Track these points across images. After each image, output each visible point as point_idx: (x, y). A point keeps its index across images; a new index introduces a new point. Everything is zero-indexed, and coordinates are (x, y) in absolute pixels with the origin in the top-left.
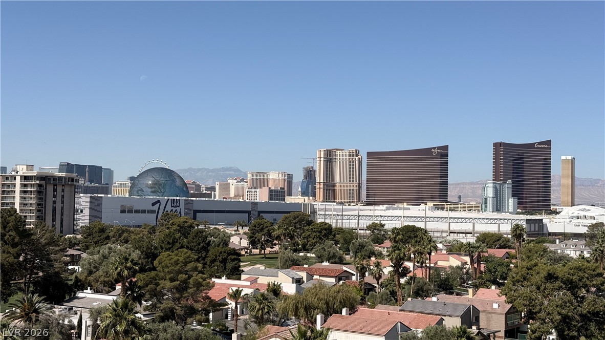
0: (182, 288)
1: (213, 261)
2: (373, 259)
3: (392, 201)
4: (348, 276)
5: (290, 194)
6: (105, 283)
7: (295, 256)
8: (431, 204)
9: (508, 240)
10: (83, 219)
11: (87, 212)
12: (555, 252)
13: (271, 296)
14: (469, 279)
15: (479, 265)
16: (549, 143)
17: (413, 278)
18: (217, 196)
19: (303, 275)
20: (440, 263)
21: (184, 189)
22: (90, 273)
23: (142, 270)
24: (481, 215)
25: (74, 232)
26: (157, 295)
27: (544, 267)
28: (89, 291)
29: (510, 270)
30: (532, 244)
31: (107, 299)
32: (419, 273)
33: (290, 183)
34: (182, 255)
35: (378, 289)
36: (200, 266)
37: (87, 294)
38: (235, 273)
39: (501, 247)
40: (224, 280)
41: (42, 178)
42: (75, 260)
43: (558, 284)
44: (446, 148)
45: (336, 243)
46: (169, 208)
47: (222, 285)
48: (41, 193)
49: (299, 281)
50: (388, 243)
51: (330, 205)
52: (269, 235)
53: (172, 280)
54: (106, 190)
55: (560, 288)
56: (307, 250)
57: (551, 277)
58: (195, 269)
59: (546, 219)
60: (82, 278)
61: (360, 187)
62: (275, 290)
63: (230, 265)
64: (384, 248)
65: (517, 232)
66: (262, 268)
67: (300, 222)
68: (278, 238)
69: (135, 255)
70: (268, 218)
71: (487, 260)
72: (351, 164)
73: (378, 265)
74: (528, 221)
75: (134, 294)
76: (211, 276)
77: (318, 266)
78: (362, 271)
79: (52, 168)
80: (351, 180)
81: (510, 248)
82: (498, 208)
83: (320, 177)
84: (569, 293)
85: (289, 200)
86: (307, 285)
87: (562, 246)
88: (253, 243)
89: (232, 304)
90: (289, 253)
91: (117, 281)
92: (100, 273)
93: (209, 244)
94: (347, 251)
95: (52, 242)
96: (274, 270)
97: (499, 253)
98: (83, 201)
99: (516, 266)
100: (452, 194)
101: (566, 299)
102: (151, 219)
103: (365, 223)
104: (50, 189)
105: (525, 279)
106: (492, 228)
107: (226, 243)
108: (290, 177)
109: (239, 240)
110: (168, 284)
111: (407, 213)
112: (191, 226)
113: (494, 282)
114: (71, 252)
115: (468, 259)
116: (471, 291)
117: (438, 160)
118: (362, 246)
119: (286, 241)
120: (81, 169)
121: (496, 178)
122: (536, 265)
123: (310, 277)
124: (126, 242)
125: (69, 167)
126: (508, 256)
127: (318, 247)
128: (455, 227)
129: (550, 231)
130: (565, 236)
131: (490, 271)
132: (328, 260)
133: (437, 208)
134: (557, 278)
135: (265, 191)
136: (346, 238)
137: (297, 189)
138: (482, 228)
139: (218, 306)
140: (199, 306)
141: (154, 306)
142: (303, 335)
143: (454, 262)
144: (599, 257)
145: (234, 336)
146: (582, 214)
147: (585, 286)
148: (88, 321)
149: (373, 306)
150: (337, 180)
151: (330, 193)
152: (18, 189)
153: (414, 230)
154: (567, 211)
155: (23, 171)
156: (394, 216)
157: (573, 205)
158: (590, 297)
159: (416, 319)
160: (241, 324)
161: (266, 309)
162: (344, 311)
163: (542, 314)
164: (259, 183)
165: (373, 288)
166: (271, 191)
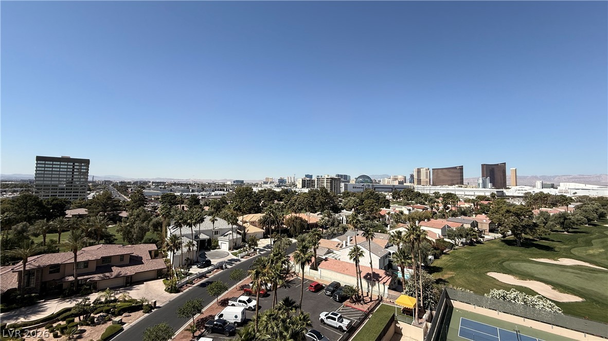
0: (372, 211)
1: (381, 203)
2: (436, 203)
3: (442, 184)
4: (427, 209)
5: (405, 182)
6: (349, 208)
8: (457, 186)
9: (489, 198)
10: (343, 190)
11: (343, 188)
12: (509, 203)
14: (473, 211)
15: (477, 206)
16: (505, 164)
17: (451, 210)
18: (381, 183)
19: (411, 208)
20: (461, 206)
21: (371, 181)
22: (345, 205)
23: (360, 205)
24: (477, 189)
25: (340, 193)
26: (364, 212)
27: (505, 208)
28: (345, 210)
29: (490, 208)
30: (499, 200)
31: (350, 213)
32: (454, 209)
33: (405, 179)
34: (372, 200)
35: (438, 213)
36: (377, 204)
37: (344, 211)
38: (388, 207)
39: (486, 200)
40: (384, 209)
41: (331, 178)
42: (341, 201)
43: (511, 214)
44: (462, 166)
45: (422, 198)
46: (367, 187)
47: (384, 211)
48: (331, 182)
49: (409, 210)
50: (441, 198)
51: (419, 186)
52: (399, 195)
54: (349, 182)
55: (512, 216)
56: (412, 200)
57: (508, 211)
58: (376, 205)
59: (505, 191)
60: (343, 206)
61: (430, 180)
62: (402, 213)
63: (386, 204)
64: (440, 200)
65: (493, 195)
66: (397, 205)
67: (409, 191)
68: (402, 196)
69: (358, 200)
70: (399, 190)
71: (480, 205)
72: (427, 173)
73: (438, 206)
74: (497, 191)
75: (358, 212)
76: (380, 208)
77: (416, 205)
78: (432, 208)
79: (334, 176)
80: (427, 178)
81: (490, 201)
82: (484, 187)
83: (416, 177)
84: (516, 217)
85: (405, 184)
86: (412, 211)
87: (513, 200)
88: (394, 198)
89: (387, 216)
90: (406, 201)
91: (353, 208)
92: (348, 205)
93: (379, 198)
94: (426, 201)
95: (335, 196)
96: (401, 206)
97: (486, 203)
98: (342, 185)
99: (493, 207)
100: (465, 182)
101: (515, 219)
102: (362, 190)
103: (432, 192)
104: (334, 181)
105: (497, 212)
106: (482, 194)
107: (385, 198)
108: (405, 177)
109: (389, 197)
110: (368, 209)
111: (448, 189)
112: (374, 192)
113: (484, 213)
114: (340, 199)
115: (473, 204)
116: (474, 215)
117: (459, 171)
118: (431, 199)
119: (405, 197)
120: (342, 176)
121: (483, 176)
122: (501, 207)
123: (413, 209)
124: (355, 196)
125: (338, 176)
126: (489, 203)
127: (416, 199)
128: (467, 193)
129: (507, 195)
130: (513, 197)
131: (482, 209)
132: (419, 203)
133: (460, 187)
134: (511, 212)
135: (397, 181)
136: (426, 197)
137: (408, 181)
138: (478, 194)
139: (383, 217)
140: (377, 216)
141: (363, 215)
142: (412, 227)
143: (467, 205)
144: (529, 204)
145: (389, 226)
146: (521, 189)
147: (524, 215)
148: (345, 219)
149: (436, 219)
150: (422, 178)
151: (419, 182)
152: (325, 181)
153: (451, 194)
154: (514, 188)
155: (326, 177)
156: (443, 190)
157: (516, 185)
158: (526, 219)
159: (454, 224)
160: (391, 222)
161: (399, 218)
162: (426, 220)
163: (505, 225)
164: (396, 179)
165: (436, 213)
166: (399, 182)
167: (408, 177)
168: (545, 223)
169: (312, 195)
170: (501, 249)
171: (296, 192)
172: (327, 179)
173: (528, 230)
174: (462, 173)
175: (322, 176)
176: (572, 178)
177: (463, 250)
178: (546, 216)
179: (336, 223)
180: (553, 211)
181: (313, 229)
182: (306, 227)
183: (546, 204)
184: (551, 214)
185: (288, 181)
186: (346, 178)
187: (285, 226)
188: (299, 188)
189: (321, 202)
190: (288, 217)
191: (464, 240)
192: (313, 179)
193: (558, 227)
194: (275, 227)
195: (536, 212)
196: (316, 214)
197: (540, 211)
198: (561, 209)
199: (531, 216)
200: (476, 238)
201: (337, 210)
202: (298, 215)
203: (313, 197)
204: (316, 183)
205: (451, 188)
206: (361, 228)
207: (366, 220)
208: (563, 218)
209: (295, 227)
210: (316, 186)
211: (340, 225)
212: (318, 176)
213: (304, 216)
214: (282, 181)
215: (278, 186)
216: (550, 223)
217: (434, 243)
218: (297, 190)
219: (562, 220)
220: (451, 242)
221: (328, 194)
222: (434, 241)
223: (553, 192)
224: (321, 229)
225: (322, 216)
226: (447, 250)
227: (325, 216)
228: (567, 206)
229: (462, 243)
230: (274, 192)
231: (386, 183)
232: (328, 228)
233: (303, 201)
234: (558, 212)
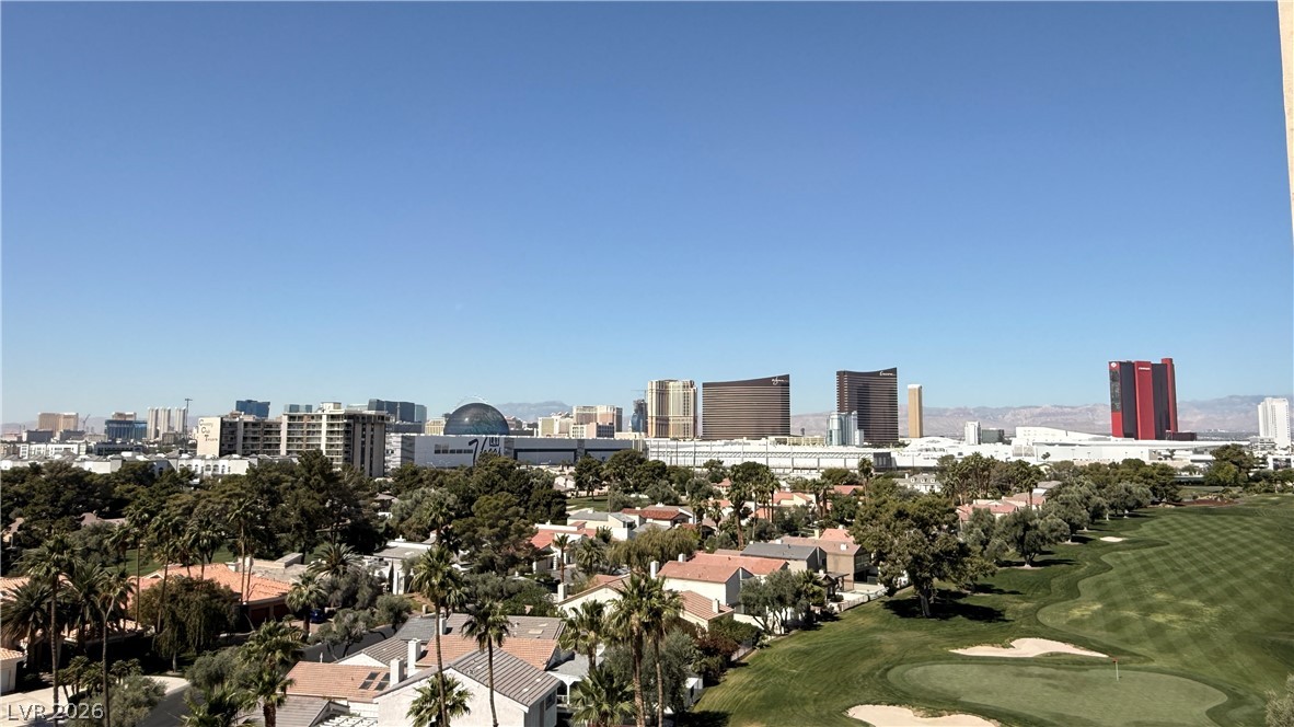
0: (502, 536)
1: (536, 505)
2: (711, 499)
3: (730, 436)
4: (684, 519)
5: (619, 430)
6: (418, 531)
7: (626, 497)
8: (772, 438)
9: (855, 476)
10: (394, 461)
11: (398, 453)
12: (905, 487)
13: (601, 542)
14: (814, 519)
15: (825, 503)
16: (894, 371)
17: (755, 520)
18: (540, 434)
19: (635, 518)
20: (784, 503)
21: (503, 426)
22: (402, 520)
23: (459, 516)
24: (825, 449)
25: (384, 475)
26: (475, 543)
27: (894, 505)
28: (401, 539)
29: (858, 508)
30: (880, 480)
31: (421, 548)
32: (762, 514)
33: (619, 418)
34: (504, 497)
35: (717, 533)
36: (522, 510)
37: (398, 543)
38: (561, 518)
39: (848, 484)
40: (548, 526)
41: (349, 416)
42: (385, 506)
43: (908, 521)
44: (787, 377)
45: (671, 482)
46: (487, 447)
47: (546, 533)
48: (348, 433)
49: (631, 526)
50: (727, 482)
51: (663, 441)
52: (598, 475)
53: (491, 526)
54: (419, 429)
55: (910, 527)
56: (640, 492)
57: (901, 515)
58: (517, 514)
59: (894, 452)
60: (394, 525)
61: (695, 421)
62: (605, 536)
63: (555, 509)
64: (723, 487)
65: (865, 467)
66: (590, 511)
67: (631, 460)
68: (608, 478)
69: (451, 499)
70: (596, 456)
71: (833, 498)
72: (686, 396)
73: (716, 506)
74: (876, 455)
75: (450, 543)
76: (534, 522)
77: (651, 508)
78: (700, 513)
79: (361, 406)
80: (686, 413)
81: (857, 484)
82: (844, 442)
83: (652, 411)
84: (920, 531)
85: (618, 436)
86: (639, 529)
87: (912, 480)
88: (580, 485)
89: (557, 552)
90: (619, 495)
91: (431, 529)
92: (413, 519)
93: (531, 486)
94: (683, 491)
95: (360, 486)
96: (603, 514)
97: (846, 490)
98: (394, 441)
99: (864, 504)
100: (794, 427)
101: (917, 537)
102: (468, 460)
103: (702, 461)
104: (359, 428)
105: (874, 517)
106: (838, 464)
107: (550, 485)
108: (619, 411)
109: (564, 482)
110: (487, 531)
111: (747, 448)
112: (512, 467)
113: (842, 522)
114: (381, 497)
115: (813, 497)
116: (817, 532)
117: (779, 390)
118: (699, 486)
119: (616, 482)
120: (391, 406)
121: (841, 409)
122: (885, 502)
123: (643, 521)
124: (441, 485)
125: (379, 405)
126: (856, 493)
127: (651, 487)
128: (799, 462)
129: (899, 464)
130: (915, 471)
131: (836, 509)
132: (663, 501)
133: (779, 442)
134: (907, 516)
135: (593, 426)
136: (683, 477)
137: (627, 424)
138: (828, 463)
139: (542, 555)
140: (521, 555)
141: (472, 556)
142: (636, 584)
143: (799, 500)
144: (951, 491)
145: (561, 587)
146: (931, 446)
147: (937, 523)
148: (399, 573)
149: (711, 551)
150: (671, 414)
151: (663, 428)
152: (324, 429)
153: (755, 466)
154: (916, 443)
155: (329, 409)
156: (734, 452)
157: (921, 436)
158: (942, 534)
159: (758, 563)
160: (567, 574)
161: (595, 557)
162: (681, 557)
163: (893, 555)
164: (585, 418)
165: (711, 531)
166: (599, 427)
167: (629, 412)
168: (985, 543)
169: (266, 484)
170: (883, 630)
171: (192, 476)
172: (333, 417)
173: (946, 567)
174: (786, 398)
175: (309, 408)
176: (1040, 415)
177: (781, 647)
178: (985, 524)
179: (364, 593)
180: (1003, 508)
181: (264, 627)
182: (232, 619)
183: (986, 488)
184: (998, 516)
185: (157, 429)
186: (408, 414)
187: (130, 625)
188: (207, 458)
189: (304, 513)
190: (147, 582)
191: (788, 613)
192: (272, 417)
193: (1012, 553)
194: (80, 635)
195: (964, 512)
196: (279, 564)
197: (974, 508)
198: (1017, 502)
199: (953, 527)
200: (821, 604)
201: (369, 539)
202: (195, 572)
203: (269, 491)
204: (284, 435)
205: (756, 446)
206: (462, 605)
207: (482, 570)
208: (1022, 521)
209: (180, 626)
210: (283, 449)
211: (380, 599)
212: (294, 408)
213: (225, 574)
214: (123, 430)
215: (102, 451)
216: (996, 542)
217: (704, 632)
218: (197, 465)
219: (1020, 533)
220: (754, 623)
221: (332, 478)
222: (705, 624)
223: (1000, 453)
224: (300, 624)
225: (303, 569)
226: (741, 652)
227: (319, 568)
228: (1031, 491)
229: (784, 623)
230: (81, 480)
231: (556, 433)
232: (331, 614)
233: (225, 511)
234: (1011, 511)
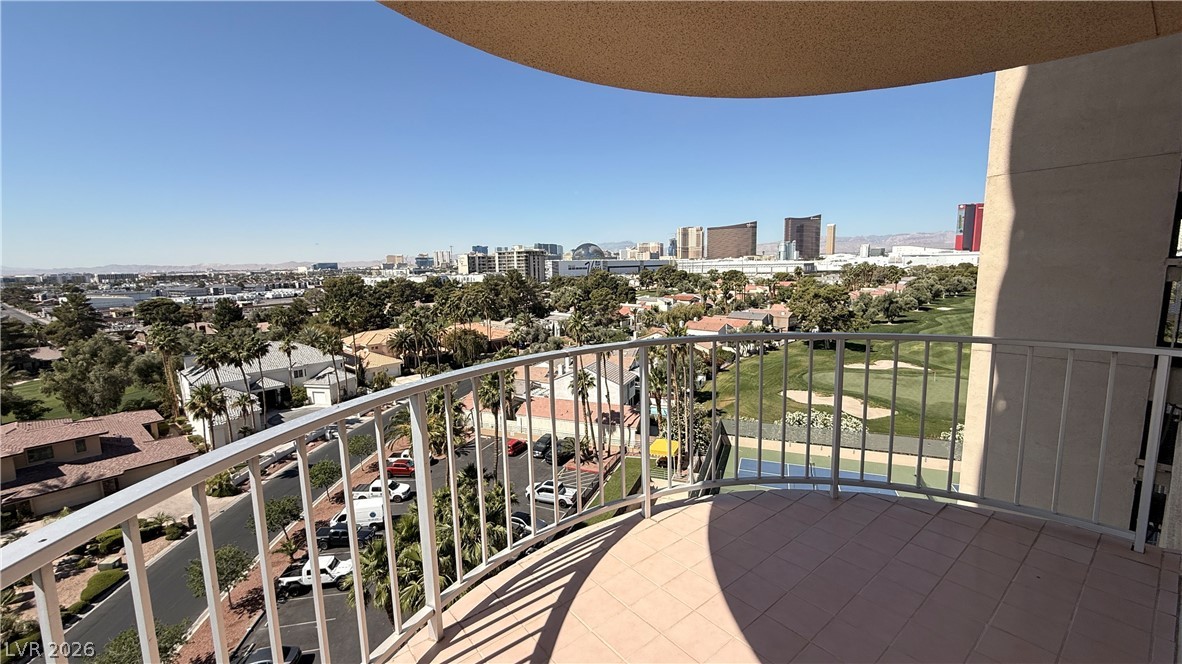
0: (605, 309)
1: (621, 294)
2: (711, 290)
3: (722, 256)
4: (697, 300)
5: (662, 255)
6: (564, 307)
7: (666, 290)
8: (745, 257)
9: (792, 276)
10: (549, 274)
11: (551, 270)
12: (820, 282)
13: (653, 312)
14: (768, 299)
15: (774, 291)
16: (819, 216)
17: (735, 300)
18: (621, 258)
19: (671, 300)
20: (751, 291)
21: (599, 253)
22: (556, 302)
23: (584, 300)
24: (777, 262)
25: (546, 281)
26: (592, 313)
27: (813, 290)
29: (793, 293)
30: (807, 278)
31: (567, 315)
32: (739, 297)
33: (662, 249)
34: (605, 290)
35: (714, 307)
36: (614, 297)
37: (556, 312)
38: (633, 300)
39: (788, 280)
40: (627, 304)
41: (527, 252)
42: (548, 296)
43: (821, 299)
44: (756, 223)
45: (690, 282)
46: (594, 266)
47: (626, 308)
48: (527, 260)
49: (669, 304)
50: (720, 281)
51: (685, 260)
52: (651, 279)
53: (599, 305)
54: (560, 257)
55: (822, 302)
56: (673, 287)
57: (816, 296)
58: (612, 298)
59: (816, 263)
60: (552, 305)
61: (703, 249)
62: (656, 309)
63: (630, 296)
64: (718, 284)
65: (798, 271)
66: (648, 297)
67: (668, 270)
68: (656, 280)
69: (579, 292)
70: (650, 269)
71: (779, 288)
72: (698, 236)
73: (714, 293)
74: (805, 265)
75: (580, 313)
76: (620, 302)
77: (680, 295)
78: (705, 297)
79: (532, 247)
80: (698, 245)
81: (793, 280)
82: (787, 257)
83: (679, 245)
84: (827, 304)
85: (661, 258)
86: (673, 306)
87: (825, 278)
88: (642, 284)
89: (632, 317)
90: (663, 288)
91: (571, 306)
92: (561, 302)
93: (618, 285)
94: (696, 286)
95: (536, 286)
96: (654, 298)
97: (787, 284)
98: (549, 264)
99: (796, 291)
100: (759, 251)
101: (825, 308)
102: (585, 273)
103: (706, 270)
104: (532, 258)
105: (801, 298)
106: (783, 270)
107: (627, 284)
108: (662, 245)
109: (634, 282)
110: (598, 307)
111: (731, 263)
112: (607, 275)
113: (783, 301)
114: (545, 291)
115: (768, 288)
116: (769, 306)
117: (751, 230)
118: (705, 283)
119: (661, 282)
120: (546, 246)
121: (786, 240)
122: (808, 290)
123: (675, 301)
124: (573, 285)
125: (540, 246)
126: (792, 285)
127: (679, 284)
128: (760, 270)
129: (819, 269)
130: (828, 272)
131: (780, 294)
132: (685, 291)
133: (750, 259)
134: (820, 296)
135: (648, 253)
136: (696, 279)
137: (666, 252)
138: (777, 270)
139: (624, 318)
140: (614, 318)
141: (591, 319)
142: (674, 329)
143: (759, 290)
144: (848, 284)
145: (635, 333)
146: (838, 259)
147: (837, 300)
148: (557, 327)
149: (711, 316)
150: (689, 246)
151: (685, 252)
152: (515, 259)
153: (736, 272)
154: (830, 258)
155: (517, 249)
156: (723, 266)
157: (833, 253)
158: (840, 306)
159: (737, 322)
160: (638, 327)
161: (651, 319)
162: (695, 319)
163: (811, 317)
164: (644, 249)
165: (711, 306)
166: (651, 254)
167: (667, 246)
168: (864, 311)
169: (493, 286)
170: (802, 355)
171: (458, 283)
172: (519, 253)
173: (840, 323)
174: (754, 235)
175: (506, 249)
176: (909, 239)
177: (746, 363)
178: (866, 301)
179: (542, 336)
180: (877, 292)
181: (502, 349)
182: (486, 347)
183: (869, 282)
184: (874, 297)
185: (439, 261)
186: (554, 250)
187: (443, 349)
188: (463, 274)
189: (511, 299)
190: (450, 329)
191: (751, 346)
192: (490, 254)
193: (881, 316)
194: (424, 352)
195: (854, 295)
196: (503, 322)
197: (860, 293)
198: (888, 289)
199: (847, 302)
200: (769, 342)
201: (542, 311)
202: (467, 326)
203: (494, 289)
204: (497, 262)
205: (736, 261)
206: (588, 341)
207: (595, 326)
208: (889, 299)
209: (464, 350)
210: (497, 269)
211: (549, 339)
212: (499, 249)
213: (481, 327)
214: (423, 263)
215: (418, 272)
216: (871, 310)
217: (706, 354)
218: (459, 278)
219: (887, 305)
220: (733, 351)
221: (523, 283)
222: (707, 351)
223: (881, 262)
224: (515, 350)
225: (514, 325)
226: (726, 365)
227: (520, 325)
228: (897, 282)
229: (748, 351)
230: (410, 285)
231: (628, 258)
232: (528, 345)
233: (476, 299)
234: (883, 293)
